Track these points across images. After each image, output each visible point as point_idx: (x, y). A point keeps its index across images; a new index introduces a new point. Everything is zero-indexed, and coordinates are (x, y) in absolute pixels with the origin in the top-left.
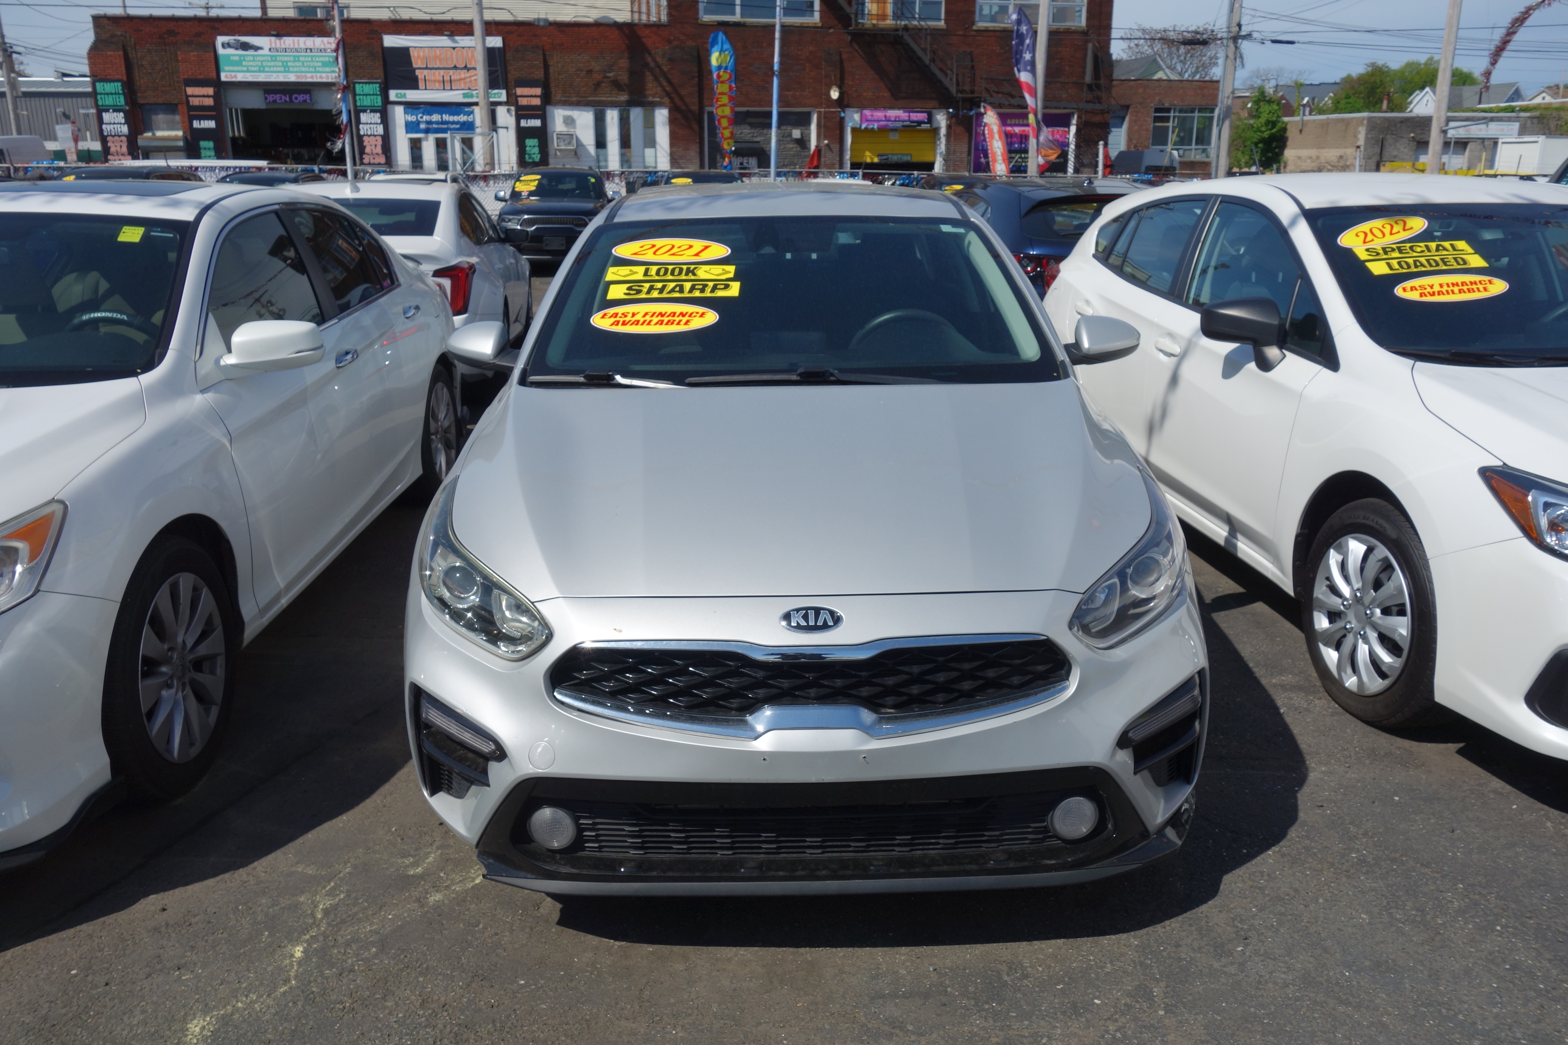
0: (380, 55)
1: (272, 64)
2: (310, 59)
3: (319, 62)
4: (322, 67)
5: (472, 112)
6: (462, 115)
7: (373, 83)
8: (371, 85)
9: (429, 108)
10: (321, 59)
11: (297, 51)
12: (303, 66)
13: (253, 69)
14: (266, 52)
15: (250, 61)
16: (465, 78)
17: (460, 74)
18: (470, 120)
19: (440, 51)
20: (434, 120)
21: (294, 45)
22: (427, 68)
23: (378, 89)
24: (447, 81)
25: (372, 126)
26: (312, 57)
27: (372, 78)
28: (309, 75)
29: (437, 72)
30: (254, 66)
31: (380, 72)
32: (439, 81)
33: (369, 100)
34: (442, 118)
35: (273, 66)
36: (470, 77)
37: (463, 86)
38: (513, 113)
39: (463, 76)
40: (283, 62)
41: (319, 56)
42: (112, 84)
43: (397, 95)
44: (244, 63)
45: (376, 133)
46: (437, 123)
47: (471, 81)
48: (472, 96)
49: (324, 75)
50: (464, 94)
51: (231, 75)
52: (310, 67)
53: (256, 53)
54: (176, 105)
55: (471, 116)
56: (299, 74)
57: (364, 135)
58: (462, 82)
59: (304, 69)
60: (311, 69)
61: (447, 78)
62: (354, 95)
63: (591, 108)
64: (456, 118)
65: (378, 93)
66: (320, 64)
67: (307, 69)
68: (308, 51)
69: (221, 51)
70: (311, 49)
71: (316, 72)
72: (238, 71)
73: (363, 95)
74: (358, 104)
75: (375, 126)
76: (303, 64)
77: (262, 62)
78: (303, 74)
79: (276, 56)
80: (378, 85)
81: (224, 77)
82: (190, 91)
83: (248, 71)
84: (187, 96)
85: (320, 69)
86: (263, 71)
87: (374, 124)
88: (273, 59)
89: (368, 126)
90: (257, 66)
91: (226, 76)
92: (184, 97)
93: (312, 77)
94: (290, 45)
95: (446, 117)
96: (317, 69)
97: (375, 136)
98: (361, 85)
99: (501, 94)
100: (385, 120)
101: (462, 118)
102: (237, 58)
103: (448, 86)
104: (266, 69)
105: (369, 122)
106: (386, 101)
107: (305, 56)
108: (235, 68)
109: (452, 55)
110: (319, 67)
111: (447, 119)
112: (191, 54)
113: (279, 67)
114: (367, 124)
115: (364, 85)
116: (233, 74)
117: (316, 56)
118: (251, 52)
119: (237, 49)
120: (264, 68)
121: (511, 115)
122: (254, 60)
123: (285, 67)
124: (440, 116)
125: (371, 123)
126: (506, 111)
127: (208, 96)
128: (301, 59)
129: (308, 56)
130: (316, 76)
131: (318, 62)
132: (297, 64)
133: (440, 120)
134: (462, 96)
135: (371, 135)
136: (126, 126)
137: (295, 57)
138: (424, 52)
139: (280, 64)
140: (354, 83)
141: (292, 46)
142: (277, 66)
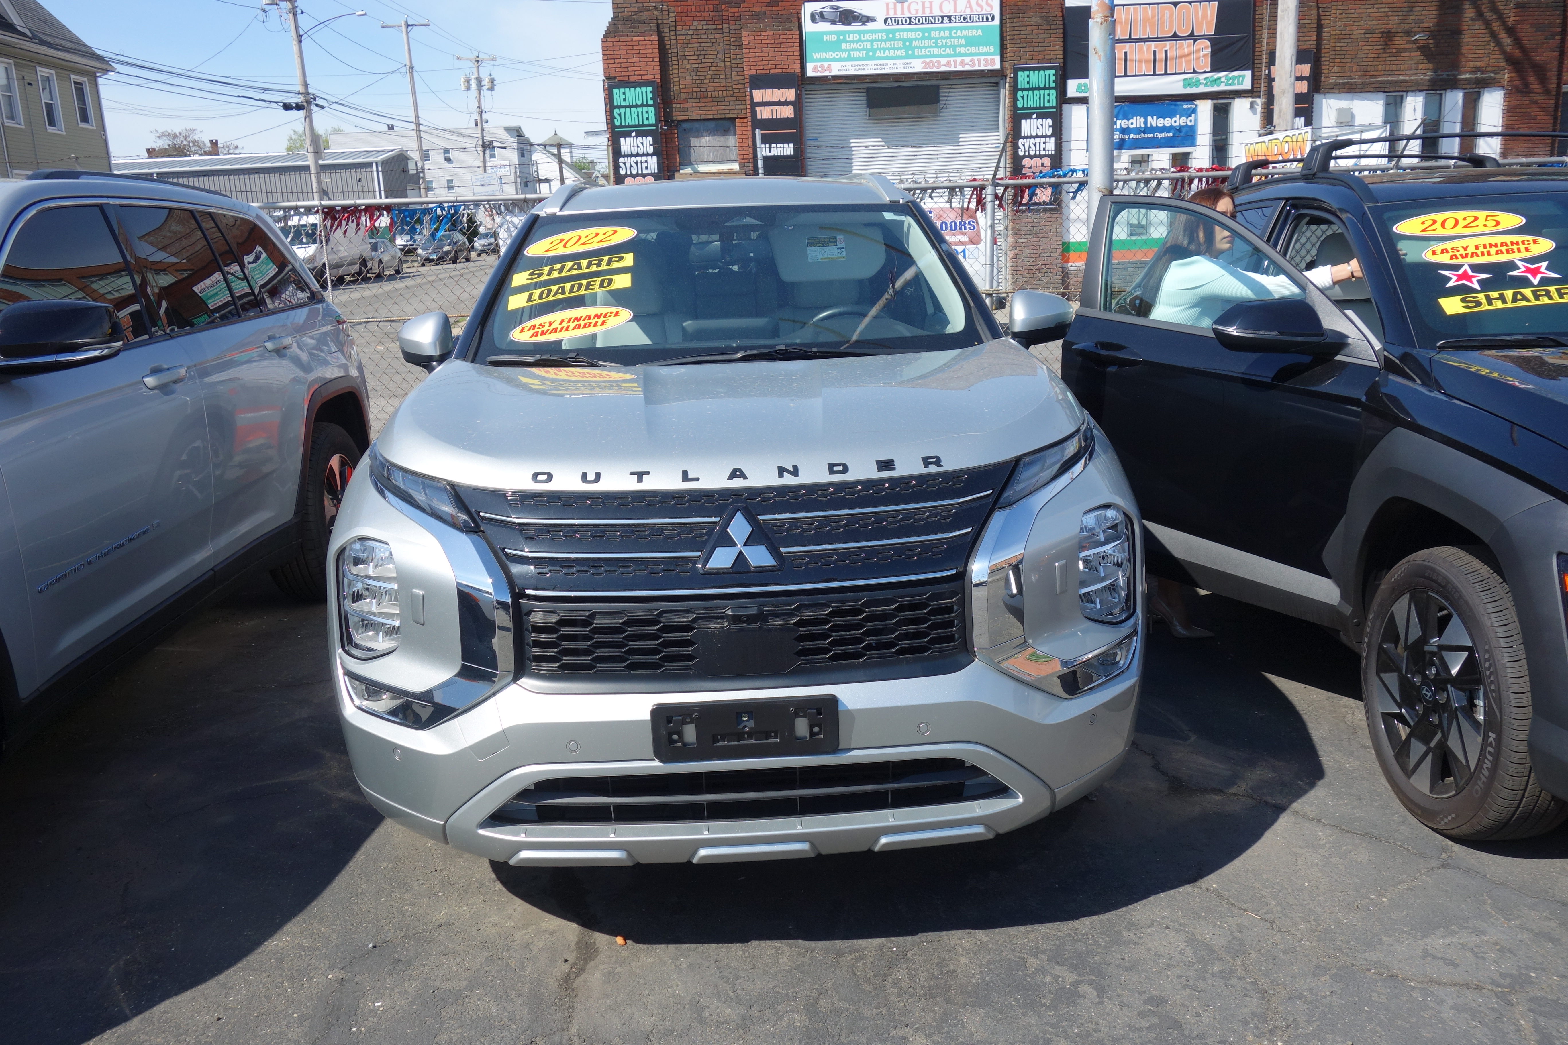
0: (1060, 22)
1: (888, 44)
2: (947, 33)
3: (961, 38)
4: (965, 46)
5: (1194, 111)
6: (1178, 116)
7: (1045, 69)
8: (1042, 72)
9: (1126, 106)
10: (965, 33)
11: (927, 20)
12: (937, 46)
13: (857, 54)
14: (879, 25)
15: (853, 42)
16: (1189, 54)
17: (1181, 46)
18: (1189, 124)
19: (1153, 9)
20: (1134, 126)
21: (924, 12)
22: (1130, 40)
23: (1053, 78)
24: (1160, 61)
25: (1037, 140)
26: (950, 29)
27: (1044, 60)
28: (944, 61)
29: (1145, 46)
30: (859, 50)
31: (1056, 51)
32: (1147, 61)
33: (1037, 98)
34: (1146, 123)
35: (889, 49)
36: (1198, 51)
37: (1184, 68)
38: (1259, 109)
39: (1186, 51)
40: (904, 41)
41: (961, 29)
42: (638, 89)
43: (1079, 87)
44: (844, 46)
45: (1043, 153)
46: (1139, 131)
47: (1198, 58)
48: (1197, 83)
49: (967, 60)
50: (1185, 80)
51: (822, 66)
52: (946, 46)
53: (863, 28)
54: (733, 120)
55: (1192, 118)
56: (928, 60)
57: (1024, 156)
58: (1183, 60)
59: (936, 51)
60: (948, 51)
61: (1160, 56)
62: (1015, 89)
63: (1382, 95)
64: (1167, 122)
65: (1053, 85)
66: (963, 41)
67: (941, 51)
68: (946, 20)
69: (808, 27)
70: (949, 17)
71: (955, 55)
72: (834, 60)
73: (1028, 89)
74: (1020, 105)
75: (1043, 140)
76: (936, 43)
77: (872, 41)
78: (934, 60)
79: (894, 32)
80: (1053, 72)
81: (810, 73)
82: (759, 95)
83: (849, 59)
84: (754, 105)
85: (963, 50)
86: (873, 58)
87: (1042, 136)
88: (890, 37)
89: (1032, 140)
90: (863, 49)
91: (815, 69)
92: (749, 106)
93: (948, 64)
94: (917, 11)
95: (1152, 121)
96: (958, 50)
97: (1041, 157)
98: (1027, 73)
99: (1244, 76)
100: (1058, 132)
101: (1178, 121)
102: (833, 38)
103: (1160, 69)
104: (878, 54)
105: (1034, 134)
106: (1063, 99)
107: (940, 29)
108: (829, 55)
109: (1172, 15)
110: (961, 46)
111: (1154, 125)
112: (763, 33)
113: (898, 49)
114: (1031, 137)
115: (1031, 72)
116: (826, 64)
117: (957, 28)
118: (856, 27)
119: (834, 22)
120: (874, 53)
121: (1255, 113)
122: (860, 40)
123: (907, 49)
124: (1142, 120)
125: (1037, 136)
126: (1249, 106)
127: (786, 103)
128: (933, 34)
129: (944, 29)
130: (955, 61)
131: (959, 37)
132: (927, 43)
133: (1143, 126)
134: (1182, 84)
135: (1035, 156)
136: (655, 158)
137: (923, 31)
138: (1127, 13)
139: (900, 44)
140: (1016, 71)
141: (920, 14)
142: (894, 49)
